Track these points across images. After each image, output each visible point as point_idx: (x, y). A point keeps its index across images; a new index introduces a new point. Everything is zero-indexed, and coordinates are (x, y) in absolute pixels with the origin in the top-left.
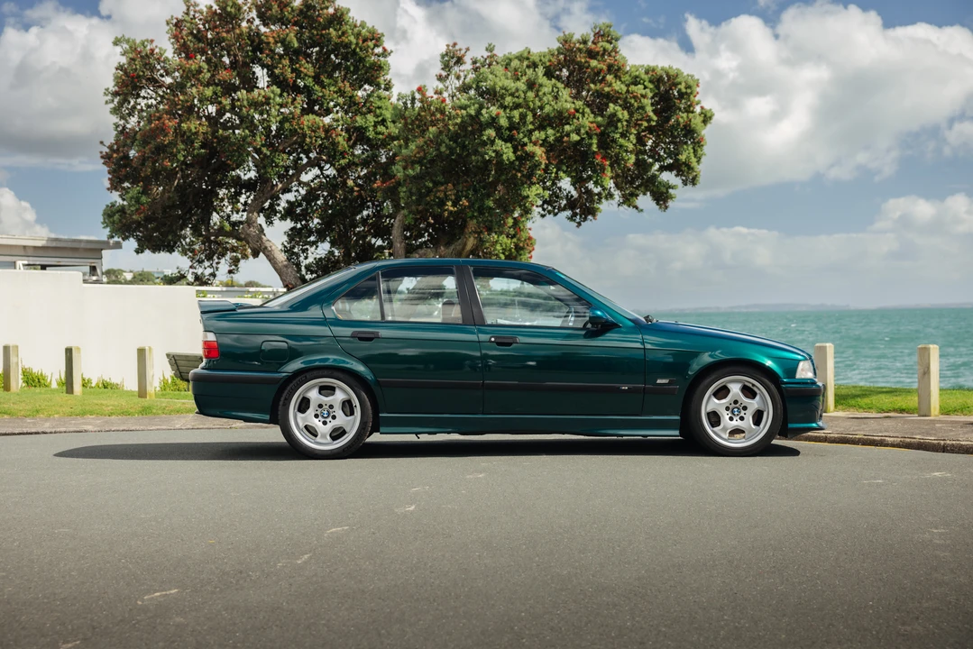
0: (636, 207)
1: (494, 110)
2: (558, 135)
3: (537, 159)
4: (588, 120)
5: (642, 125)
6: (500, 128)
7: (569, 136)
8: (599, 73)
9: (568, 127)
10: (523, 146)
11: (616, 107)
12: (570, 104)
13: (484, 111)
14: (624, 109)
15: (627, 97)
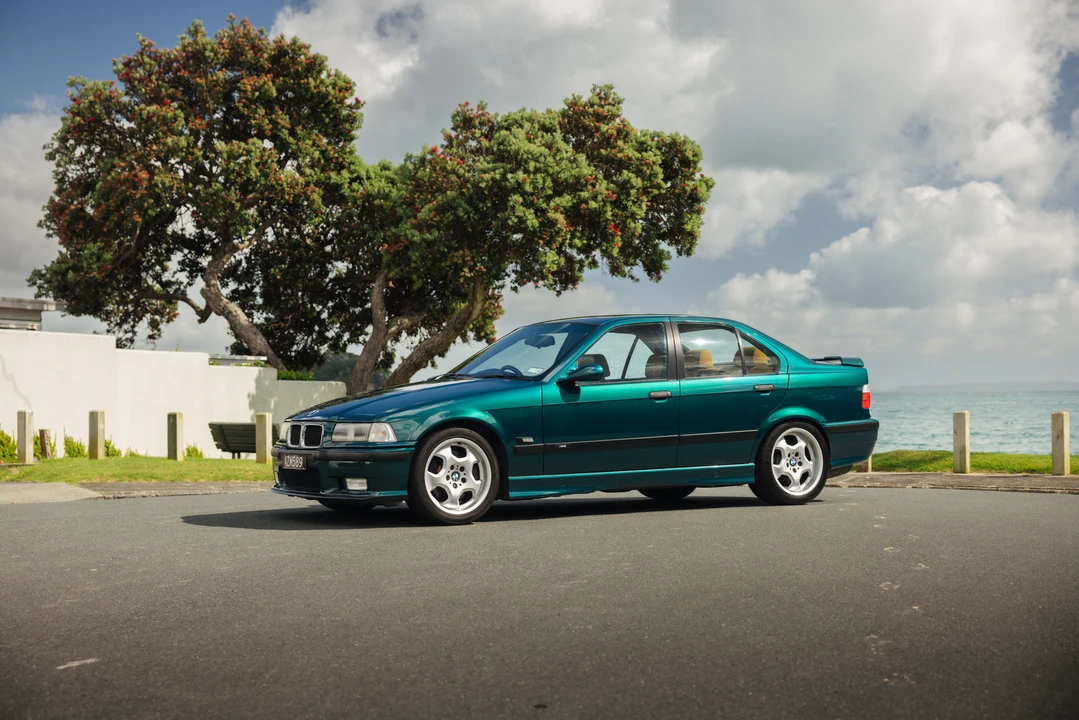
0: (632, 278)
1: (521, 175)
2: (575, 201)
3: (559, 226)
4: (602, 187)
5: (652, 192)
6: (524, 194)
7: (587, 203)
8: (609, 138)
9: (585, 194)
10: (540, 212)
11: (630, 174)
12: (587, 170)
13: (509, 176)
14: (638, 176)
15: (640, 164)
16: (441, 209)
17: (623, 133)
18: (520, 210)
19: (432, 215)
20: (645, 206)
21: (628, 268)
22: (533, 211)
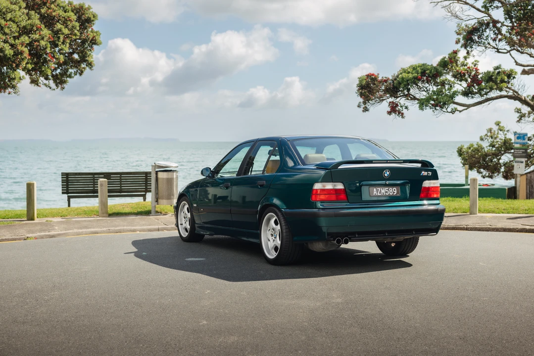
2: (31, 40)
3: (25, 55)
4: (46, 32)
5: (72, 37)
6: (5, 34)
7: (39, 42)
8: (46, 3)
10: (12, 46)
11: (61, 26)
12: (38, 22)
14: (65, 28)
15: (67, 20)
18: (1, 44)
20: (68, 45)
21: (46, 82)
22: (8, 45)
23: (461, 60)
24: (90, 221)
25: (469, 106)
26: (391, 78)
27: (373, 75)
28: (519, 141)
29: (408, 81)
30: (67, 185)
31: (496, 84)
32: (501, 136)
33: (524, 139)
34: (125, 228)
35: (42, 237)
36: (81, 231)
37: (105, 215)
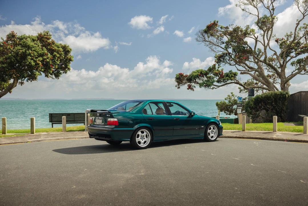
0: (53, 78)
1: (30, 51)
2: (43, 59)
3: (40, 65)
4: (49, 56)
5: (61, 58)
6: (31, 56)
7: (46, 59)
8: (50, 44)
9: (45, 57)
10: (35, 61)
11: (56, 53)
12: (46, 52)
13: (27, 51)
14: (58, 54)
15: (58, 51)
16: (6, 59)
17: (53, 43)
18: (29, 60)
19: (4, 60)
20: (59, 61)
21: (51, 76)
22: (33, 61)
23: (217, 68)
24: (58, 134)
25: (219, 86)
26: (188, 75)
27: (181, 74)
28: (239, 100)
29: (195, 76)
30: (52, 118)
31: (230, 77)
32: (233, 98)
33: (241, 99)
34: (71, 137)
35: (34, 141)
36: (52, 138)
37: (65, 131)
